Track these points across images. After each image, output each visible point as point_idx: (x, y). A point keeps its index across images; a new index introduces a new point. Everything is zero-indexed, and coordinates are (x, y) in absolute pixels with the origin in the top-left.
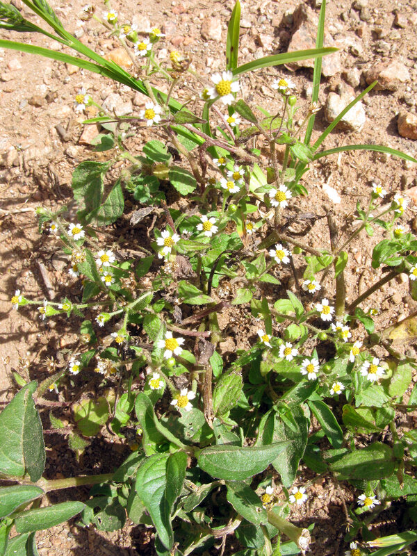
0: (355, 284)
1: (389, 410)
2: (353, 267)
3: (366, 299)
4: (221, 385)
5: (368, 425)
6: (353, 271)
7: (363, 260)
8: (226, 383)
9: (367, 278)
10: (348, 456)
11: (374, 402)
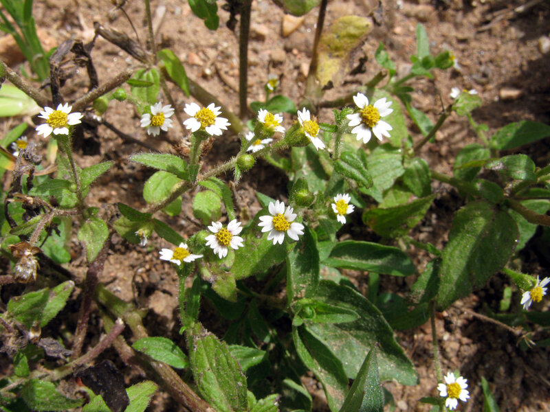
0: (221, 88)
1: (415, 164)
2: (200, 75)
3: (249, 90)
4: (199, 375)
5: (414, 208)
6: (205, 77)
7: (203, 57)
8: (202, 366)
9: (227, 69)
10: (444, 268)
11: (391, 173)
